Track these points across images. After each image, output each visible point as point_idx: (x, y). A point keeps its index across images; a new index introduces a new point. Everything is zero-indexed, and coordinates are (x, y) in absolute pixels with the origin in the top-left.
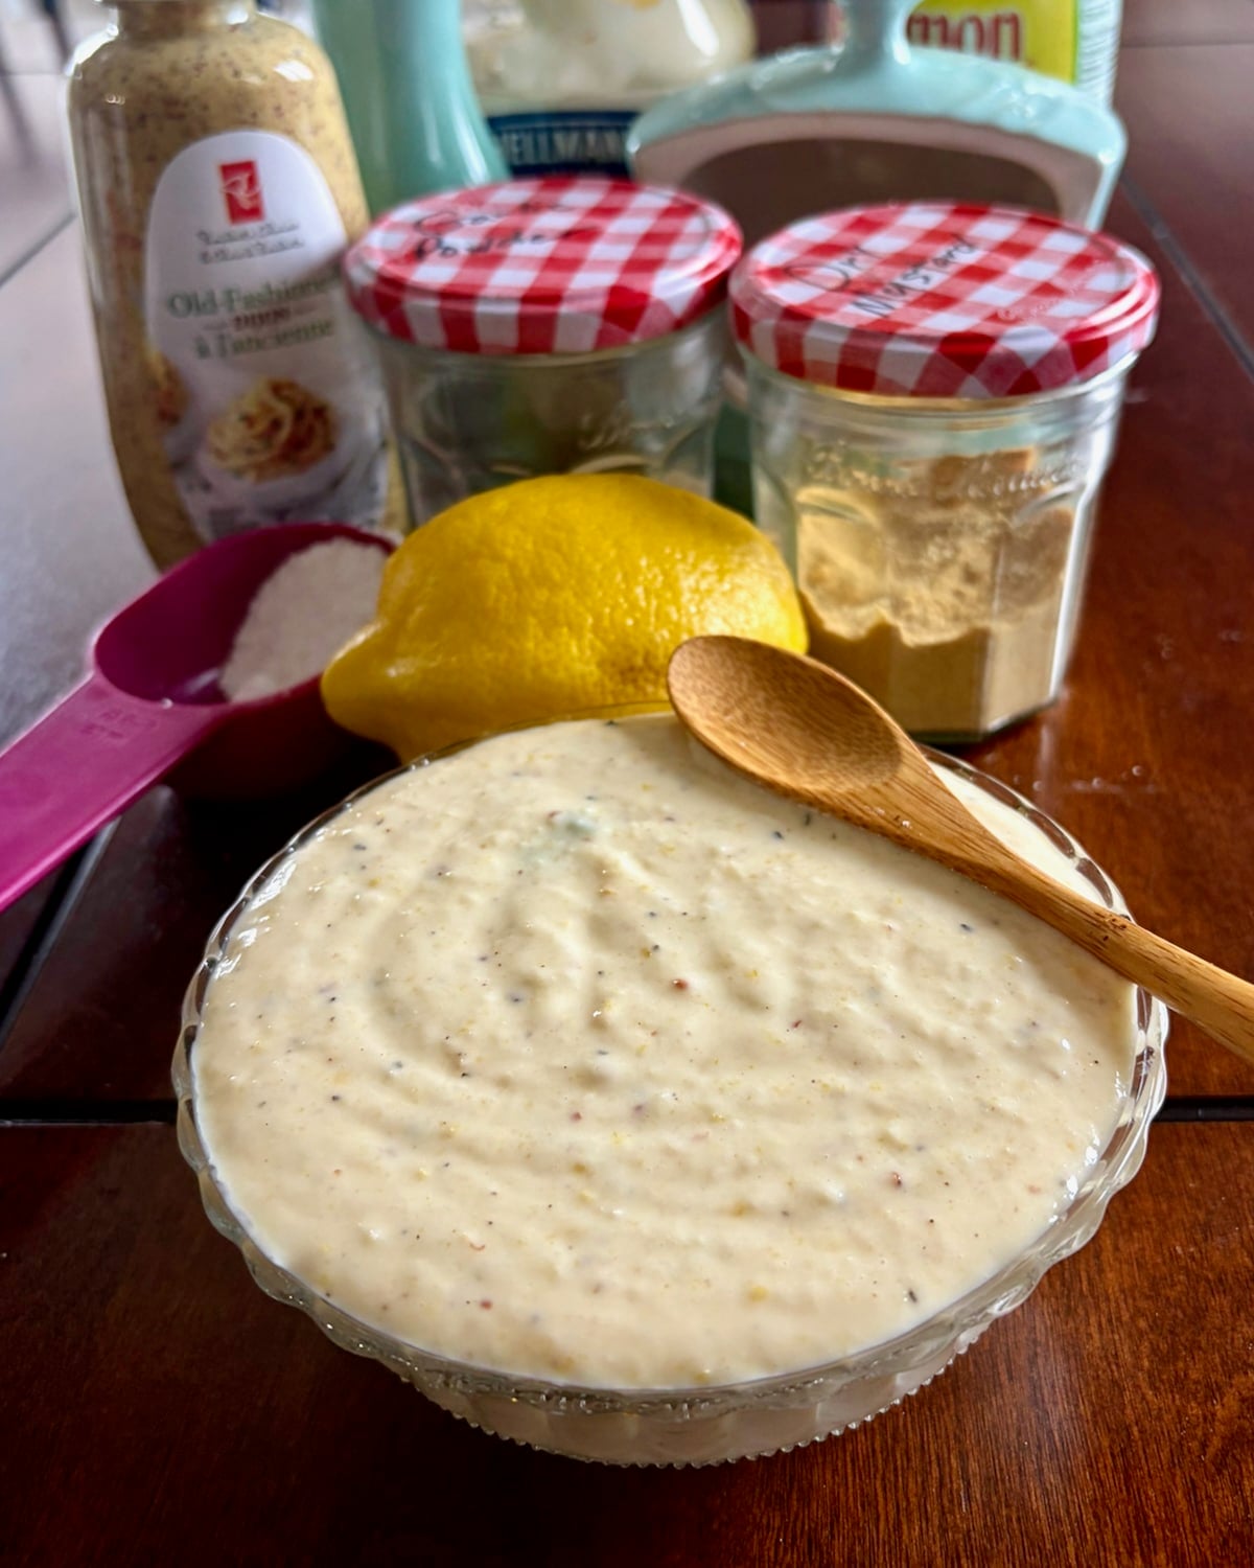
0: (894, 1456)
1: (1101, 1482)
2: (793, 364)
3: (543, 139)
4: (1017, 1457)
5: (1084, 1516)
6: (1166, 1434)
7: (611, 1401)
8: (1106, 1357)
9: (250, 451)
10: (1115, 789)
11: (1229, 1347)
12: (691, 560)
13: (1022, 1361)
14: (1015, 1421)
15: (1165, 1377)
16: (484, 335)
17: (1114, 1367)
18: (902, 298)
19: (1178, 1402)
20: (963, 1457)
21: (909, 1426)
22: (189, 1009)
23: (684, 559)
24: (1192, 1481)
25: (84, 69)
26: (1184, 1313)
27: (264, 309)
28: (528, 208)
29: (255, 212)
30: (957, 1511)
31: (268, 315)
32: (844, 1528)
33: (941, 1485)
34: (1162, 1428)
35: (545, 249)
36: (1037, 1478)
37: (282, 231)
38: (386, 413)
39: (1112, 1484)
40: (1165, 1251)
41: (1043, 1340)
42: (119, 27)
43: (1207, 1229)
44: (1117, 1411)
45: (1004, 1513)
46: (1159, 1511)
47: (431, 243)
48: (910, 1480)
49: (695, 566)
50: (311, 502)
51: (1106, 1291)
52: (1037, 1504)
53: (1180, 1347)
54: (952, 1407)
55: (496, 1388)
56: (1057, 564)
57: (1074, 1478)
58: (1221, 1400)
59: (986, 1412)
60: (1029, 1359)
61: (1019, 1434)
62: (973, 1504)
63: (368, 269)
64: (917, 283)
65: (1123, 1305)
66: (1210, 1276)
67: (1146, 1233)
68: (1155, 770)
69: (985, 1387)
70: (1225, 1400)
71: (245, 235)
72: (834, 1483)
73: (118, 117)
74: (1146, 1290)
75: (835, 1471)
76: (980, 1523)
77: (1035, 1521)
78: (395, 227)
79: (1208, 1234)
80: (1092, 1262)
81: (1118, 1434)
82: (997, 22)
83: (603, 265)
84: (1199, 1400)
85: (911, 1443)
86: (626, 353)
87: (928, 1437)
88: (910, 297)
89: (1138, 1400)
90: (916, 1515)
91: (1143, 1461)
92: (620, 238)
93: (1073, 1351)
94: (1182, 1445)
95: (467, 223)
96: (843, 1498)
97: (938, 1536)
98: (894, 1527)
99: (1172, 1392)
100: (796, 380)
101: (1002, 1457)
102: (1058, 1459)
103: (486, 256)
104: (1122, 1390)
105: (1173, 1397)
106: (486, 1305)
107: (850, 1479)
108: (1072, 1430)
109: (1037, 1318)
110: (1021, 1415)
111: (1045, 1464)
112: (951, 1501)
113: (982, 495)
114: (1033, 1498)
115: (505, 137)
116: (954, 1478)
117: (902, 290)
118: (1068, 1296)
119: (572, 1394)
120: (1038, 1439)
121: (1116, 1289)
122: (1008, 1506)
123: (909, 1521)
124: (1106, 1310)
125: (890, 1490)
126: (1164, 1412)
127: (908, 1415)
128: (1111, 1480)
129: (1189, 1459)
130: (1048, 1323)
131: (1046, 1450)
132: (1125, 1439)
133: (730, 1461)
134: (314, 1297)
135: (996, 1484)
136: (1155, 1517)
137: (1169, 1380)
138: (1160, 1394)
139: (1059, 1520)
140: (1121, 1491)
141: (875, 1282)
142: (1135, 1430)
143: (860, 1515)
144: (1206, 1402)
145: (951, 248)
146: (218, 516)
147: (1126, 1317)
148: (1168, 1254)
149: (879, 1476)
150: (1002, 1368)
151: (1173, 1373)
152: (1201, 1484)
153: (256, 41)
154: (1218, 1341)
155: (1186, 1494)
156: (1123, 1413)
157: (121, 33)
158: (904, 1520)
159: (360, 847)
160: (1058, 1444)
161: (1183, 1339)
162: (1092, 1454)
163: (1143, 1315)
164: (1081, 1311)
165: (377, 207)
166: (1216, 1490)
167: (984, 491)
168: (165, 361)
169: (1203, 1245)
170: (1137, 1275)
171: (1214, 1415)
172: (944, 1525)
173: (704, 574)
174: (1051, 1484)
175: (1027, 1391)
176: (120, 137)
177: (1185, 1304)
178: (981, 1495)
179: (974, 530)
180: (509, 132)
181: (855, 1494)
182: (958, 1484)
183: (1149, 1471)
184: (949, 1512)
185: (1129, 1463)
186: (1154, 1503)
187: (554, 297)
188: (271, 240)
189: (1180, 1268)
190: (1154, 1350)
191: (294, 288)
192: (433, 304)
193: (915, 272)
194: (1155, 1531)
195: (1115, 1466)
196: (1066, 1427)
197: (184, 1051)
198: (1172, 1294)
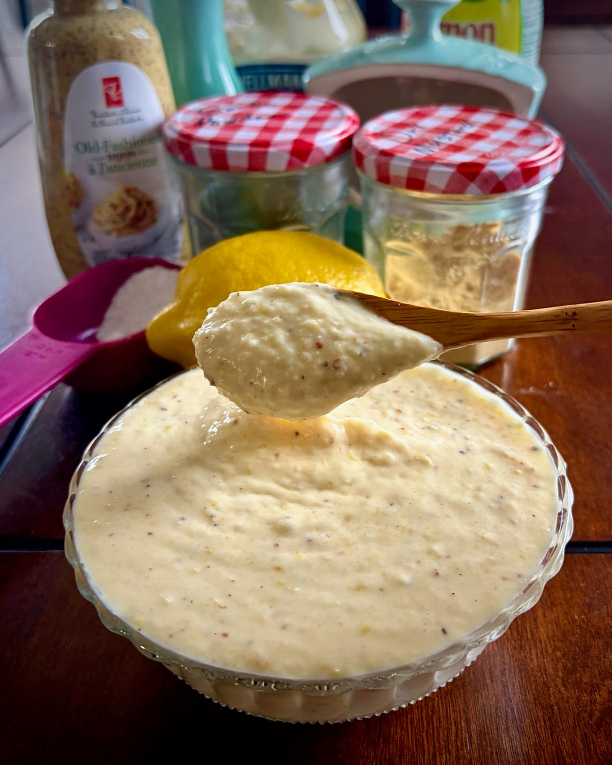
0: (433, 721)
1: (538, 734)
2: (384, 178)
3: (262, 78)
4: (496, 721)
5: (530, 752)
6: (571, 710)
7: (288, 684)
8: (540, 671)
9: (114, 222)
10: (540, 393)
11: (602, 666)
12: (333, 272)
13: (497, 672)
14: (494, 703)
15: (570, 681)
16: (231, 162)
17: (544, 676)
18: (437, 147)
19: (577, 694)
20: (468, 721)
21: (440, 705)
22: (73, 485)
23: (329, 272)
24: (585, 733)
25: (36, 31)
26: (579, 648)
27: (124, 151)
28: (254, 105)
29: (119, 102)
30: (465, 749)
31: (125, 154)
32: (407, 758)
33: (457, 735)
34: (569, 706)
35: (262, 123)
36: (505, 732)
37: (132, 112)
38: (182, 205)
39: (544, 735)
40: (569, 618)
41: (508, 662)
42: (54, 10)
43: (590, 606)
44: (546, 698)
45: (489, 750)
46: (568, 749)
47: (206, 120)
48: (441, 733)
49: (335, 276)
50: (145, 248)
51: (540, 638)
52: (506, 744)
53: (578, 666)
54: (462, 696)
55: (227, 677)
56: (512, 281)
57: (525, 732)
58: (599, 692)
59: (480, 699)
60: (501, 672)
61: (496, 709)
62: (473, 746)
63: (175, 131)
64: (445, 140)
65: (548, 644)
66: (593, 631)
67: (559, 608)
68: (561, 385)
69: (479, 686)
70: (601, 692)
71: (114, 114)
72: (401, 734)
73: (51, 53)
74: (560, 637)
75: (402, 728)
76: (476, 755)
77: (505, 754)
78: (189, 112)
79: (591, 609)
80: (533, 623)
81: (547, 710)
82: (483, 27)
83: (291, 130)
84: (588, 692)
85: (441, 714)
86: (302, 173)
87: (450, 711)
88: (442, 147)
89: (557, 692)
90: (444, 751)
91: (560, 723)
92: (299, 119)
93: (523, 668)
94: (579, 716)
95: (224, 111)
96: (406, 742)
97: (455, 762)
98: (432, 757)
99: (574, 688)
100: (386, 185)
101: (488, 721)
102: (516, 723)
103: (234, 125)
104: (548, 688)
105: (575, 691)
106: (225, 635)
107: (410, 732)
108: (524, 708)
109: (505, 651)
110: (497, 701)
111: (510, 725)
112: (462, 744)
113: (477, 244)
114: (504, 742)
115: (244, 77)
116: (463, 732)
117: (438, 143)
118: (521, 640)
119: (267, 681)
120: (506, 712)
121: (545, 636)
122: (491, 746)
123: (441, 754)
124: (540, 647)
125: (431, 738)
126: (570, 699)
127: (440, 700)
128: (544, 733)
129: (583, 722)
130: (511, 653)
131: (510, 718)
132: (551, 712)
133: (348, 720)
134: (133, 630)
135: (485, 734)
136: (567, 752)
137: (572, 683)
138: (568, 689)
139: (517, 754)
140: (549, 738)
141: (425, 624)
142: (556, 708)
143: (415, 751)
144: (591, 693)
145: (462, 126)
146: (97, 254)
147: (550, 651)
148: (570, 619)
149: (424, 731)
150: (487, 675)
151: (574, 679)
152: (589, 736)
153: (121, 18)
154: (597, 663)
155: (582, 740)
156: (549, 699)
157: (55, 12)
158: (437, 753)
159: (164, 409)
160: (517, 715)
161: (579, 661)
162: (534, 720)
163: (559, 650)
164: (527, 647)
165: (180, 103)
166: (597, 738)
167: (478, 242)
168: (73, 176)
169: (588, 615)
170: (555, 629)
171: (595, 700)
172: (458, 756)
173: (339, 280)
174: (513, 735)
175: (501, 688)
176: (53, 64)
177: (580, 644)
178: (477, 740)
179: (473, 262)
180: (246, 74)
181: (412, 739)
182: (465, 735)
183: (563, 729)
184: (461, 749)
185: (552, 724)
186: (566, 745)
187: (267, 144)
188: (127, 117)
189: (577, 626)
190: (565, 667)
191: (138, 141)
192: (206, 146)
193: (445, 136)
194: (566, 759)
195: (546, 726)
196: (520, 706)
197: (69, 506)
198: (573, 639)
